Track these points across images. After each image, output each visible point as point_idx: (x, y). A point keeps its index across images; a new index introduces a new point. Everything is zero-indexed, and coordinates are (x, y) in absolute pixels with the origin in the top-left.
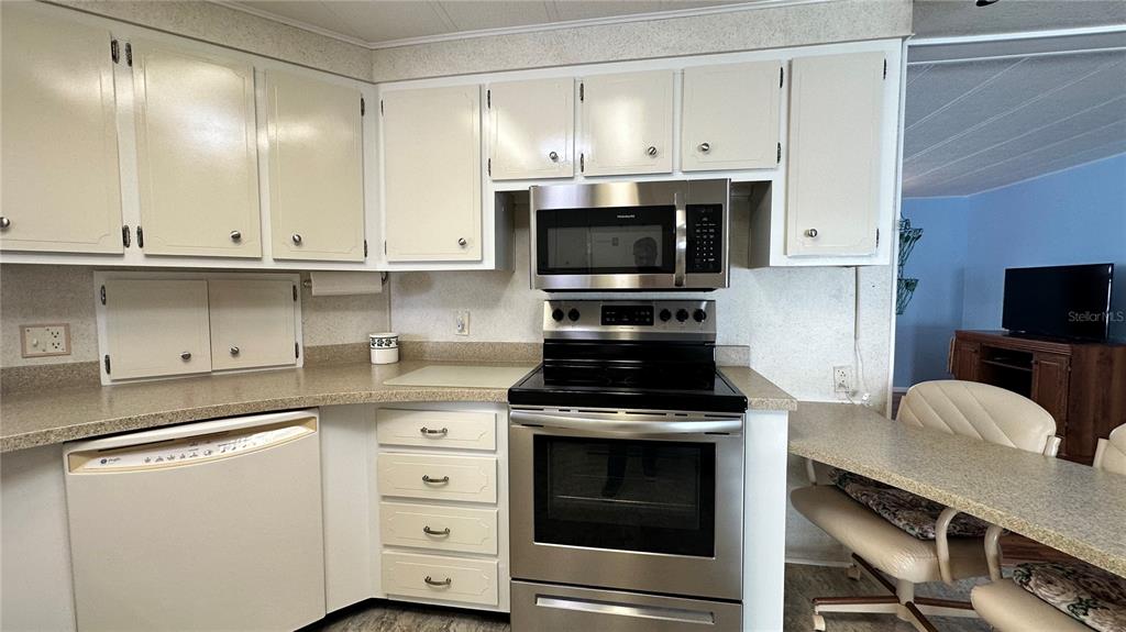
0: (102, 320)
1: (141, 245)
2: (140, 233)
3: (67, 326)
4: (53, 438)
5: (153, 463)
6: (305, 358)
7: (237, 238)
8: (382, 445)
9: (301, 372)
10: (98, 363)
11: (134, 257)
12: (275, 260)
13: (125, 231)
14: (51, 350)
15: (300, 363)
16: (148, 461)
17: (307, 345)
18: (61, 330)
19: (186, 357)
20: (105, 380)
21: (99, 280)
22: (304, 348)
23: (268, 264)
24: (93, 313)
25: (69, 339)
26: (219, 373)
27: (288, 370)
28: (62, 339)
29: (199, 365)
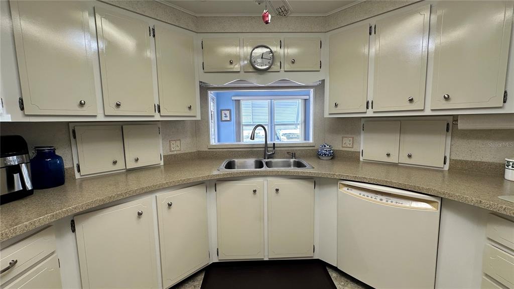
0: (362, 137)
1: (372, 108)
2: (372, 103)
3: (353, 138)
4: (335, 177)
5: (361, 196)
6: (450, 166)
7: (411, 100)
8: (489, 239)
9: (447, 174)
10: (360, 152)
11: (370, 113)
12: (432, 110)
13: (368, 103)
14: (348, 146)
15: (447, 167)
16: (360, 194)
17: (453, 158)
18: (351, 139)
19: (388, 155)
20: (361, 159)
21: (363, 121)
22: (450, 159)
23: (428, 112)
24: (360, 134)
25: (353, 142)
26: (402, 165)
27: (439, 170)
28: (351, 142)
29: (393, 159)
